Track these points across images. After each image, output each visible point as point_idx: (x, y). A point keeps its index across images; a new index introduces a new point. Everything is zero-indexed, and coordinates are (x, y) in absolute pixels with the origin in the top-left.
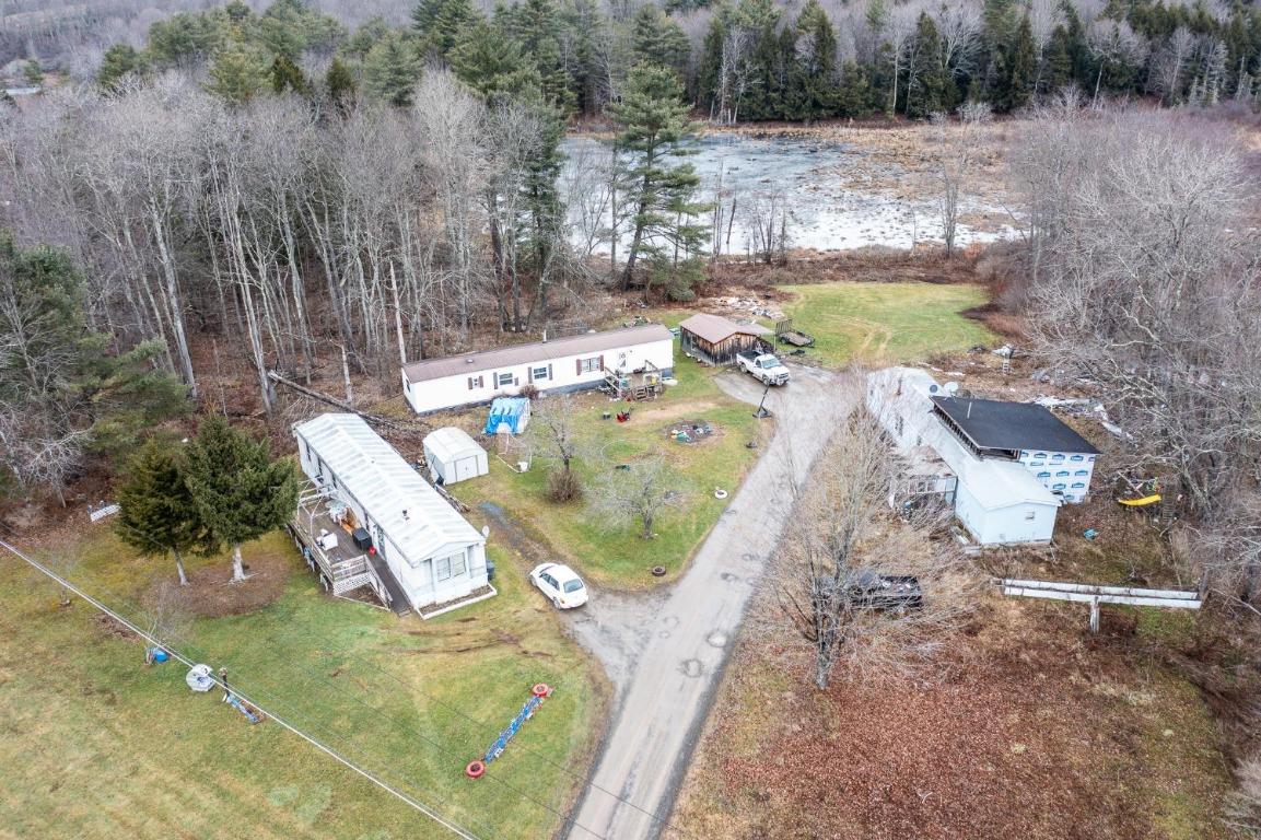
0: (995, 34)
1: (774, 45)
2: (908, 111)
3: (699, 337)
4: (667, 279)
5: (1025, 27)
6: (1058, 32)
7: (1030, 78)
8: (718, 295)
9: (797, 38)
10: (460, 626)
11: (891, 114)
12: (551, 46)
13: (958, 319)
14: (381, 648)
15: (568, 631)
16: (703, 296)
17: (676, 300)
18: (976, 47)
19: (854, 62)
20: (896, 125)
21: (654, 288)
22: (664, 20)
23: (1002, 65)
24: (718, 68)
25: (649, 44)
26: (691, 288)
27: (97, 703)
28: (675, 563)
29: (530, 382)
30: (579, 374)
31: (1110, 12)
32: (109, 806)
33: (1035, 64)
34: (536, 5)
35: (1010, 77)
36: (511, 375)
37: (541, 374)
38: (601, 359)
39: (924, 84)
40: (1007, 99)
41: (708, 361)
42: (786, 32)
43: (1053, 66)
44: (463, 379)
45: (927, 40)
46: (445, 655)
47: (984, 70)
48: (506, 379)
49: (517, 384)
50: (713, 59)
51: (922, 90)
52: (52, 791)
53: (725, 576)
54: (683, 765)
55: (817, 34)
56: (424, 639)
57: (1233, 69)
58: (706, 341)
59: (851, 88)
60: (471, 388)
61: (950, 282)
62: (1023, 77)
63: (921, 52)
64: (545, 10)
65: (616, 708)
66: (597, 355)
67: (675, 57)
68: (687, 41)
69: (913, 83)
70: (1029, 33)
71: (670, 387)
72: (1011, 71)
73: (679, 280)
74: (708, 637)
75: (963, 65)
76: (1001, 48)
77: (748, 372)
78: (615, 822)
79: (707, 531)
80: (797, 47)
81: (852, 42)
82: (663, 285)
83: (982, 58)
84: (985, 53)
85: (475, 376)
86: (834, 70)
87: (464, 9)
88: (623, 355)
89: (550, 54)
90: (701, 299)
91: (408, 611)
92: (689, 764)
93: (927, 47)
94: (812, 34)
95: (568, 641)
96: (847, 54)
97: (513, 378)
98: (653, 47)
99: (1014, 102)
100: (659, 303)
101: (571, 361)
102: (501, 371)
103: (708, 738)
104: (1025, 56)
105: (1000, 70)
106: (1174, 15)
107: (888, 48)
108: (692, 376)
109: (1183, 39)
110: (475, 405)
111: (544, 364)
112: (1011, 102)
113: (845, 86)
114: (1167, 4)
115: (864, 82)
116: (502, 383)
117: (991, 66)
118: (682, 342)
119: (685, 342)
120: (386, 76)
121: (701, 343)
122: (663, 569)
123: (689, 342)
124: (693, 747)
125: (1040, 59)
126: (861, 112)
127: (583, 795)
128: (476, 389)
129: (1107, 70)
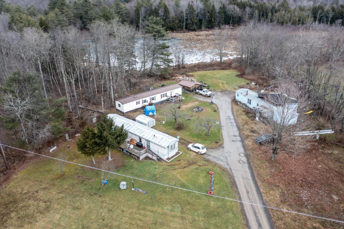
0: (207, 9)
1: (153, 12)
2: (189, 29)
3: (185, 86)
4: (163, 73)
5: (214, 7)
6: (221, 8)
7: (216, 19)
9: (159, 10)
10: (178, 162)
11: (184, 29)
12: (92, 13)
13: (237, 77)
14: (163, 171)
15: (206, 159)
18: (203, 12)
19: (174, 16)
20: (186, 32)
22: (122, 5)
23: (209, 16)
24: (139, 18)
25: (120, 12)
26: (169, 75)
27: (96, 197)
28: (219, 140)
29: (150, 101)
30: (161, 98)
31: (230, 3)
32: (123, 221)
33: (217, 16)
34: (86, 1)
35: (211, 19)
36: (146, 100)
37: (153, 99)
38: (166, 94)
39: (192, 21)
40: (211, 25)
41: (189, 92)
42: (156, 8)
43: (221, 16)
44: (135, 102)
45: (192, 10)
46: (181, 169)
47: (205, 18)
49: (147, 102)
50: (137, 16)
51: (192, 23)
52: (103, 221)
53: (233, 141)
54: (256, 183)
55: (164, 9)
56: (172, 167)
57: (259, 16)
58: (188, 87)
59: (174, 23)
60: (137, 104)
61: (227, 69)
62: (214, 19)
63: (190, 13)
64: (89, 3)
65: (231, 174)
67: (126, 15)
68: (129, 11)
69: (189, 21)
70: (215, 8)
72: (211, 18)
74: (239, 155)
75: (200, 16)
76: (208, 12)
77: (200, 94)
78: (250, 198)
79: (221, 132)
80: (159, 13)
81: (173, 11)
82: (162, 75)
83: (204, 15)
84: (205, 13)
85: (138, 101)
86: (169, 18)
87: (65, 3)
88: (171, 92)
89: (92, 15)
91: (163, 161)
92: (257, 182)
93: (192, 12)
94: (163, 9)
95: (208, 161)
96: (172, 14)
98: (121, 13)
99: (213, 25)
101: (159, 95)
102: (144, 99)
103: (257, 176)
104: (214, 14)
105: (209, 17)
106: (244, 4)
107: (182, 12)
109: (248, 9)
110: (138, 109)
111: (153, 96)
112: (212, 25)
113: (172, 22)
114: (242, 1)
115: (177, 21)
116: (144, 102)
117: (207, 17)
120: (57, 22)
122: (218, 142)
124: (255, 179)
125: (217, 14)
126: (177, 29)
127: (239, 194)
128: (138, 105)
129: (233, 17)
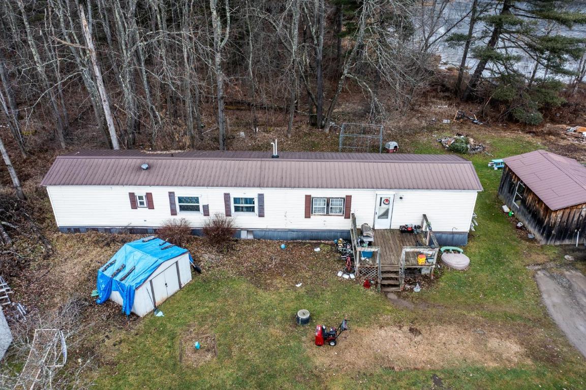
3: (529, 191)
4: (512, 96)
8: (572, 123)
16: (553, 121)
17: (517, 121)
21: (495, 103)
26: (540, 110)
29: (228, 214)
30: (307, 216)
36: (197, 200)
37: (246, 206)
38: (347, 201)
44: (121, 194)
48: (190, 205)
58: (540, 201)
60: (134, 207)
66: (342, 193)
71: (453, 270)
73: (528, 99)
82: (506, 102)
85: (140, 191)
88: (388, 202)
90: (548, 125)
97: (201, 205)
100: (496, 121)
101: (297, 196)
102: (182, 192)
108: (498, 253)
111: (252, 193)
116: (183, 209)
118: (501, 187)
119: (506, 189)
121: (530, 198)
123: (511, 191)
128: (143, 210)
